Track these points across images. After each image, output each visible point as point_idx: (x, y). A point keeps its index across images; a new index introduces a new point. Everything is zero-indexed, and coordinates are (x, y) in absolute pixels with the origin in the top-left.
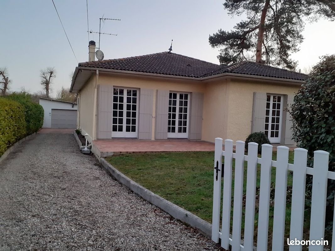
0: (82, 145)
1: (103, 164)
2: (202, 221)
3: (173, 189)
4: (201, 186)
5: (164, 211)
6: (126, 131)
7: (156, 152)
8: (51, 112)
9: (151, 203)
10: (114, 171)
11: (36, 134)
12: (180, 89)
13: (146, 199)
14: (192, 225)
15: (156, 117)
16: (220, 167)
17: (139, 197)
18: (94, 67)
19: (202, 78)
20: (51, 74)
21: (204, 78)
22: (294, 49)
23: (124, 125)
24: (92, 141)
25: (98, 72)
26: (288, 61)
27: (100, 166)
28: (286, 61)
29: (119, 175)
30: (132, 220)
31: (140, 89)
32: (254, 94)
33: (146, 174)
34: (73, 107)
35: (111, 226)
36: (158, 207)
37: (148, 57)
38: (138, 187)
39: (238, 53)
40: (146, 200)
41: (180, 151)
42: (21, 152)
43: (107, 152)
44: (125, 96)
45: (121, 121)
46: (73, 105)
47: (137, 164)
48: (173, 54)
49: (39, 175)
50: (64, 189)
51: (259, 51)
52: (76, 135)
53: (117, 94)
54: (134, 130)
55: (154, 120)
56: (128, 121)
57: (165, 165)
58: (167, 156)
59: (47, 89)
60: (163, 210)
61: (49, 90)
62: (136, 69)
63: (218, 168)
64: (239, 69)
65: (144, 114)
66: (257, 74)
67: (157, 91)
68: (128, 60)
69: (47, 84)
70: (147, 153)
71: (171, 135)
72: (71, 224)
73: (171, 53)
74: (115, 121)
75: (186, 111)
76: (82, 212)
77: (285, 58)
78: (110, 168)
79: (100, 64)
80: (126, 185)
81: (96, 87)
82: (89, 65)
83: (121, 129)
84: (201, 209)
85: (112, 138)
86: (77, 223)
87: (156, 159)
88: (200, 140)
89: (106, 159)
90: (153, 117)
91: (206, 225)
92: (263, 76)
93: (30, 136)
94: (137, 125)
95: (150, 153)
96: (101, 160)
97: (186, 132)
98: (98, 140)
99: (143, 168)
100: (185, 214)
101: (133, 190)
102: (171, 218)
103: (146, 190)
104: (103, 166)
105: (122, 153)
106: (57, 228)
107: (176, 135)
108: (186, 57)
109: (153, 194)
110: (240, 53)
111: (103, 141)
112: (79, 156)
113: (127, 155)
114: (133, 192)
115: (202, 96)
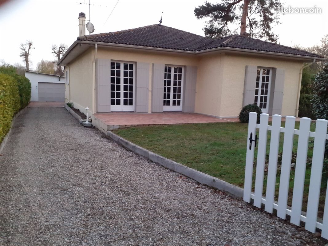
0: (82, 119)
1: (111, 137)
2: (230, 185)
3: (191, 158)
4: (214, 155)
5: (189, 178)
6: (124, 105)
7: (158, 125)
8: (37, 86)
9: (173, 171)
10: (127, 143)
11: (27, 108)
12: (175, 62)
13: (167, 167)
14: (219, 189)
15: (152, 91)
16: (254, 138)
17: (160, 165)
18: (92, 41)
19: (196, 52)
20: (30, 46)
21: (199, 52)
22: (277, 22)
23: (122, 99)
24: (93, 114)
25: (96, 46)
26: (270, 33)
27: (109, 138)
28: (268, 34)
29: (134, 146)
30: (166, 185)
31: (136, 63)
32: (246, 67)
33: (160, 145)
34: (59, 80)
35: (150, 191)
36: (182, 174)
37: (141, 30)
38: (158, 157)
39: (223, 25)
40: (168, 169)
41: (181, 123)
42: (23, 126)
43: (113, 125)
44: (122, 70)
45: (119, 95)
46: (60, 78)
47: (146, 137)
48: (163, 26)
49: (55, 149)
50: (88, 161)
51: (243, 23)
52: (68, 108)
53: (114, 68)
54: (131, 103)
55: (150, 94)
56: (125, 95)
57: (173, 137)
58: (170, 128)
59: (27, 61)
60: (187, 177)
61: (29, 63)
62: (133, 43)
63: (252, 139)
64: (233, 43)
65: (141, 88)
66: (250, 48)
67: (153, 65)
68: (122, 33)
69: (26, 55)
70: (151, 126)
71: (167, 108)
72: (114, 191)
73: (161, 26)
74: (113, 95)
75: (180, 85)
76: (118, 181)
77: (268, 31)
78: (122, 140)
79: (97, 37)
80: (143, 155)
81: (94, 61)
82: (88, 39)
83: (118, 103)
84: (224, 175)
85: (111, 111)
86: (119, 190)
87: (162, 131)
88: (193, 112)
89: (113, 132)
90: (149, 91)
91: (235, 188)
92: (256, 50)
93: (23, 110)
94: (134, 99)
95: (153, 126)
96: (108, 133)
97: (180, 105)
98: (98, 113)
99: (154, 140)
100: (212, 179)
101: (152, 159)
102: (198, 183)
103: (167, 160)
104: (112, 139)
105: (127, 126)
106: (103, 195)
107: (171, 108)
108: (176, 30)
109: (175, 163)
110: (225, 25)
111: (103, 114)
112: (83, 129)
113: (133, 128)
114: (152, 161)
115: (196, 70)
